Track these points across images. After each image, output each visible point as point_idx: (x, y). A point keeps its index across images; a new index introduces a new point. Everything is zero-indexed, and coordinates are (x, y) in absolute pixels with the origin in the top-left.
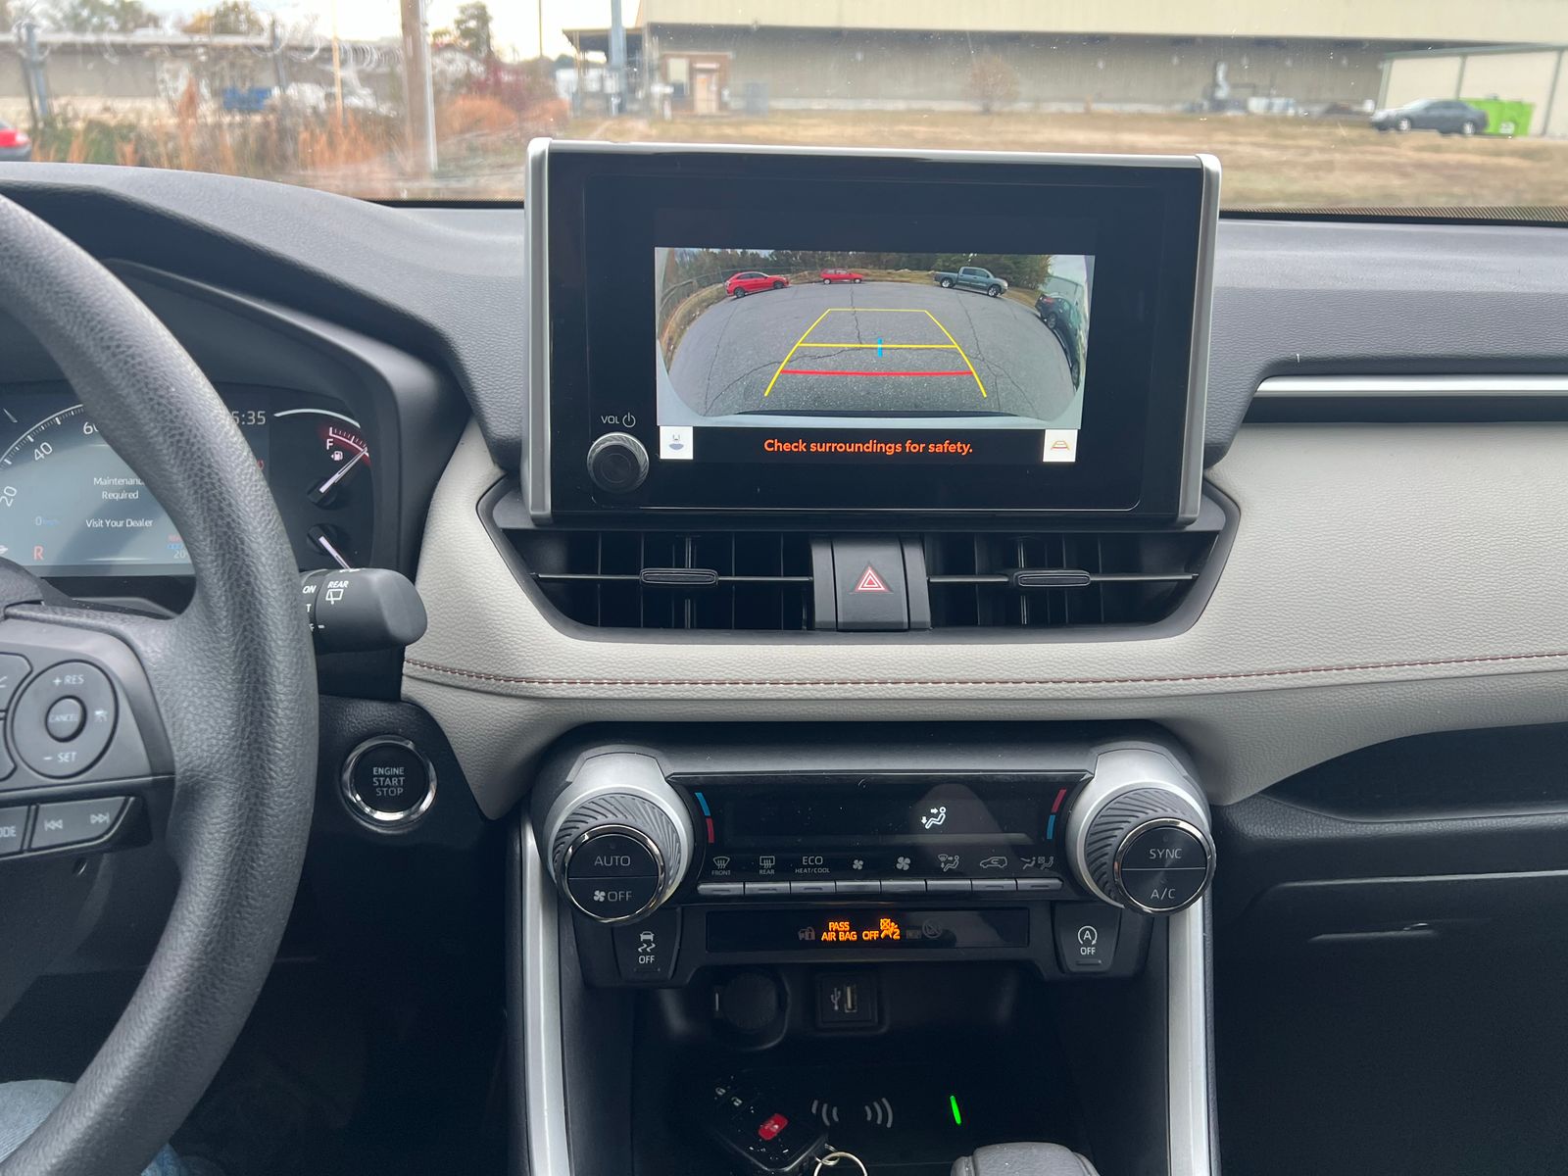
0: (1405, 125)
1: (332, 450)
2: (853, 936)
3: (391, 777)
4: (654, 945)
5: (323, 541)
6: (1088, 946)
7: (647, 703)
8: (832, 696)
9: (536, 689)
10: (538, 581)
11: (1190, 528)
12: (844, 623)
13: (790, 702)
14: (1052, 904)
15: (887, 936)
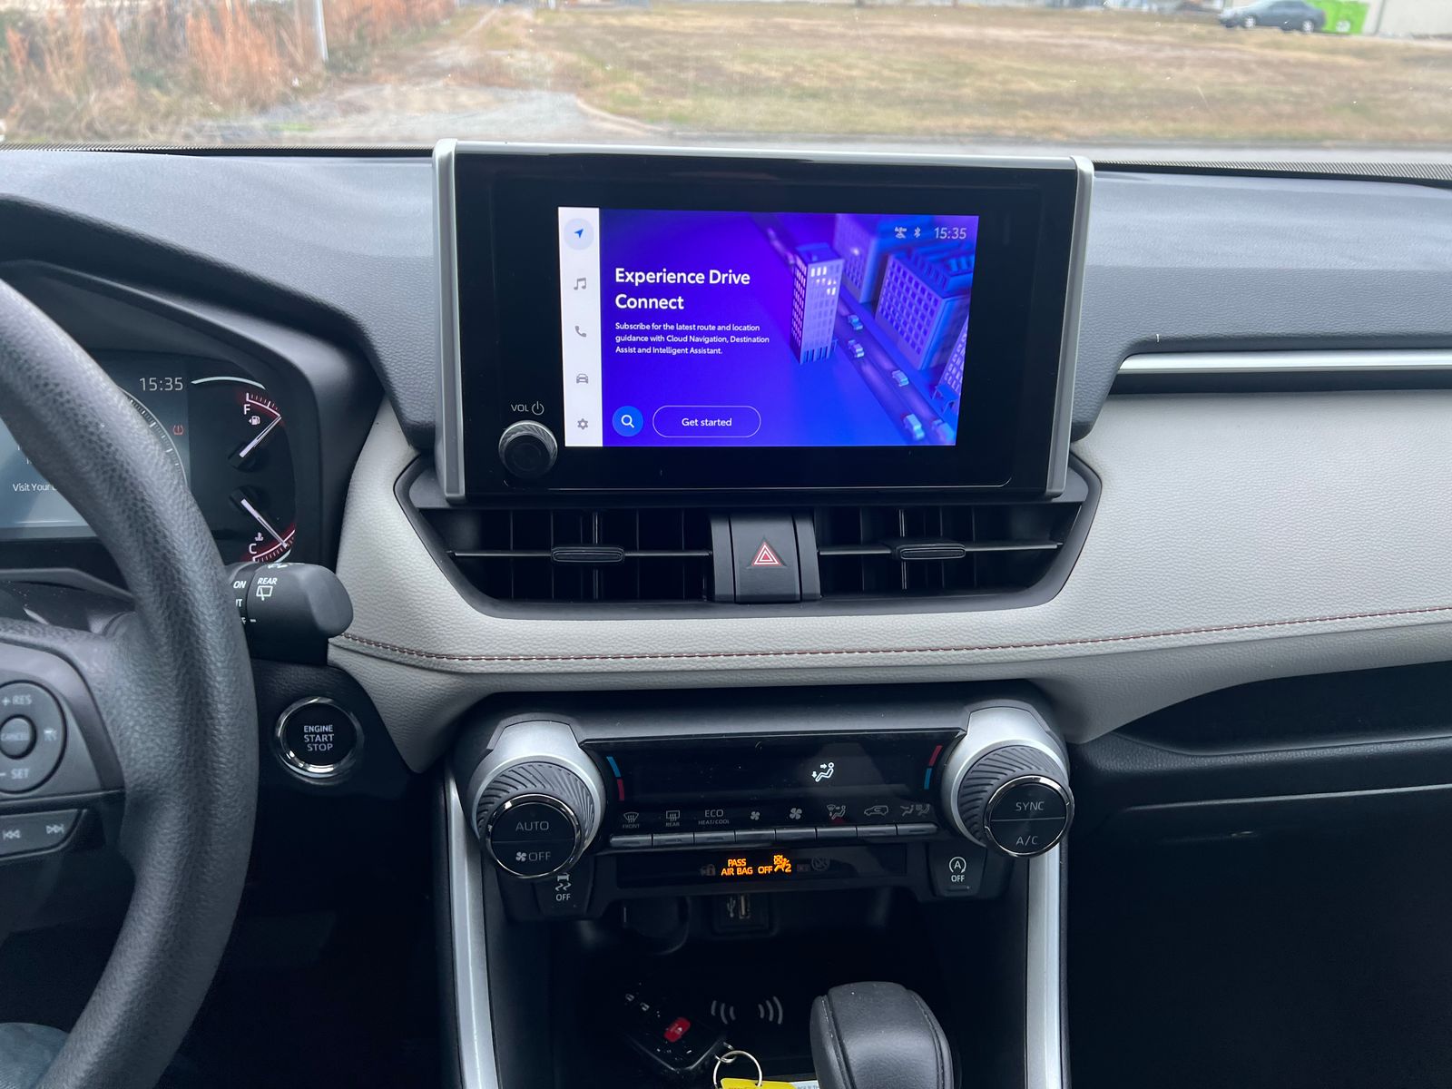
0: (1250, 22)
1: (250, 414)
2: (749, 871)
3: (321, 734)
4: (569, 885)
5: (245, 503)
6: (958, 873)
7: (560, 676)
8: (732, 667)
9: (456, 665)
10: (454, 558)
11: (1055, 500)
12: (742, 597)
13: (693, 673)
14: (926, 843)
15: (780, 870)
